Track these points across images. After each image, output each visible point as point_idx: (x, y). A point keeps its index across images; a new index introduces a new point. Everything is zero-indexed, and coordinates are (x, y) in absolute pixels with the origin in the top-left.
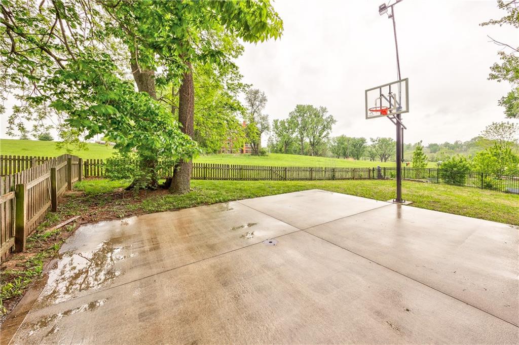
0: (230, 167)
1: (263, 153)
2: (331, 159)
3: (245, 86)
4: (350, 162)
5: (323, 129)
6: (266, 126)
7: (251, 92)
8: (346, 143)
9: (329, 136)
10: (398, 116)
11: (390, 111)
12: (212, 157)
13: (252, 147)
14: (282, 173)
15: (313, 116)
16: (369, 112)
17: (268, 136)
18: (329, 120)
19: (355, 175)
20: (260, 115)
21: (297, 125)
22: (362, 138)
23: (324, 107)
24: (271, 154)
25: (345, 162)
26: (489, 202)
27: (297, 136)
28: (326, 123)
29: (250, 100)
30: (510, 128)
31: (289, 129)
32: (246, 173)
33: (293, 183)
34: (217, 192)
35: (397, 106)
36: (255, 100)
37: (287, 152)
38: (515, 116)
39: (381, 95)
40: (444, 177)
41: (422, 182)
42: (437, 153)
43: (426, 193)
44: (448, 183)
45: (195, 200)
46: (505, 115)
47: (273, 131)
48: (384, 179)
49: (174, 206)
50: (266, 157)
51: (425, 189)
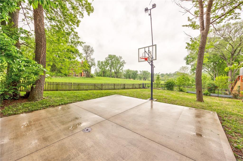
0: (72, 84)
1: (92, 77)
2: (124, 79)
3: (81, 43)
4: (131, 81)
5: (120, 66)
6: (94, 63)
7: (85, 46)
8: (130, 73)
9: (123, 69)
10: (152, 61)
11: (149, 59)
12: (64, 78)
13: (86, 73)
14: (100, 87)
15: (116, 60)
16: (140, 59)
17: (95, 69)
18: (123, 62)
19: (134, 87)
20: (90, 58)
21: (108, 64)
22: (136, 71)
23: (121, 56)
24: (96, 77)
25: (130, 81)
26: (182, 97)
27: (109, 69)
28: (121, 63)
29: (85, 50)
30: (187, 68)
31: (105, 66)
32: (81, 87)
33: (106, 91)
34: (62, 98)
35: (152, 57)
36: (88, 51)
37: (104, 76)
38: (189, 64)
39: (145, 51)
40: (167, 87)
41: (159, 89)
42: (164, 77)
43: (161, 94)
44: (168, 89)
45: (45, 104)
46: (186, 64)
47: (97, 66)
48: (145, 88)
49: (29, 109)
50: (93, 78)
51: (161, 92)
